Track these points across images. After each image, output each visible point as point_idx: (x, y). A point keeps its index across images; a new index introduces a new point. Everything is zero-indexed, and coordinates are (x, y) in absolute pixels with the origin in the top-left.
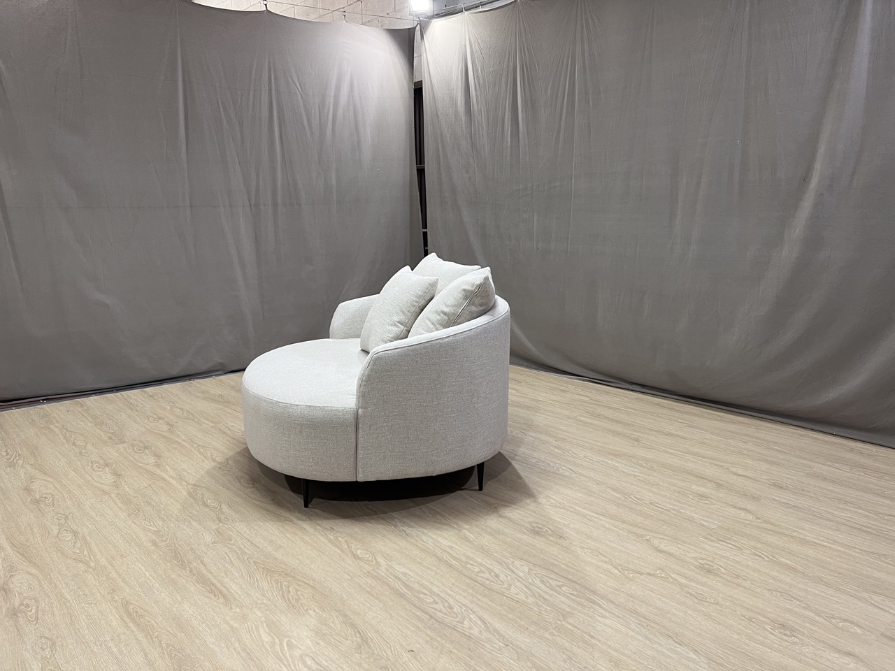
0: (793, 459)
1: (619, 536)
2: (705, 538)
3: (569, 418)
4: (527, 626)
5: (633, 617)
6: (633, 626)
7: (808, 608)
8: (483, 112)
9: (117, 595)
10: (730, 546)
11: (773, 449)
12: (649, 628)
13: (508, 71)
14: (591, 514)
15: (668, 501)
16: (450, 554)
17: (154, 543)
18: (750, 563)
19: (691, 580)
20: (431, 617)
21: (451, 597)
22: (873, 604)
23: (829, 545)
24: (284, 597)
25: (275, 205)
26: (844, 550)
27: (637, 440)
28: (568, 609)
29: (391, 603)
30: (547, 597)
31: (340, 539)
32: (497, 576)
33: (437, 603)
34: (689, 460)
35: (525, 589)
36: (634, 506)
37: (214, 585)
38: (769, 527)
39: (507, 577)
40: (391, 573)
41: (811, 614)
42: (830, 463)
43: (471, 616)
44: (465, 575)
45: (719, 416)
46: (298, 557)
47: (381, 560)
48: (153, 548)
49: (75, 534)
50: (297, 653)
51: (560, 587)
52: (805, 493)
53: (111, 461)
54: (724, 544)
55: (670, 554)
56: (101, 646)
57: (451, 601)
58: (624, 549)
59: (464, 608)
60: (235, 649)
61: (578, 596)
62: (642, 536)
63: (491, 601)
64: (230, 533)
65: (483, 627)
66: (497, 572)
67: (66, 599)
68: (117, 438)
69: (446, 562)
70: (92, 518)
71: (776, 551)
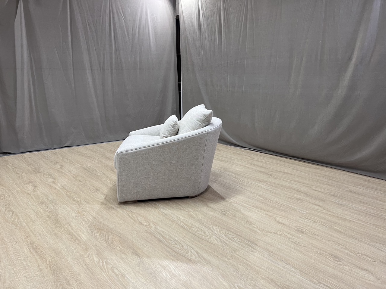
0: (340, 184)
1: (261, 216)
2: (300, 218)
3: (241, 165)
4: (217, 255)
5: (266, 252)
6: (266, 256)
7: (346, 249)
8: (206, 29)
9: (28, 239)
10: (311, 221)
11: (332, 180)
12: (274, 257)
13: (217, 11)
14: (249, 206)
15: (284, 201)
16: (184, 223)
17: (48, 217)
18: (320, 229)
19: (293, 236)
20: (173, 250)
21: (183, 242)
22: (376, 248)
23: (356, 221)
24: (106, 242)
25: (111, 69)
26: (363, 223)
27: (271, 175)
28: (236, 248)
29: (155, 244)
30: (227, 242)
31: (134, 216)
32: (205, 233)
33: (176, 244)
34: (294, 184)
35: (217, 239)
36: (268, 203)
37: (74, 235)
38: (329, 213)
39: (209, 233)
40: (156, 231)
41: (348, 252)
42: (357, 186)
43: (192, 251)
44: (190, 232)
45: (308, 165)
46: (114, 223)
47: (152, 225)
48: (48, 219)
49: (13, 212)
50: (110, 266)
51: (233, 238)
52: (345, 198)
53: (33, 181)
54: (309, 220)
55: (284, 224)
56: (19, 262)
57: (183, 244)
58: (263, 222)
59: (189, 247)
60: (81, 264)
61: (242, 242)
62: (271, 216)
63: (201, 244)
64: (84, 213)
65: (197, 255)
66: (205, 231)
67: (5, 241)
68: (37, 171)
69: (182, 227)
70: (21, 205)
71: (332, 223)
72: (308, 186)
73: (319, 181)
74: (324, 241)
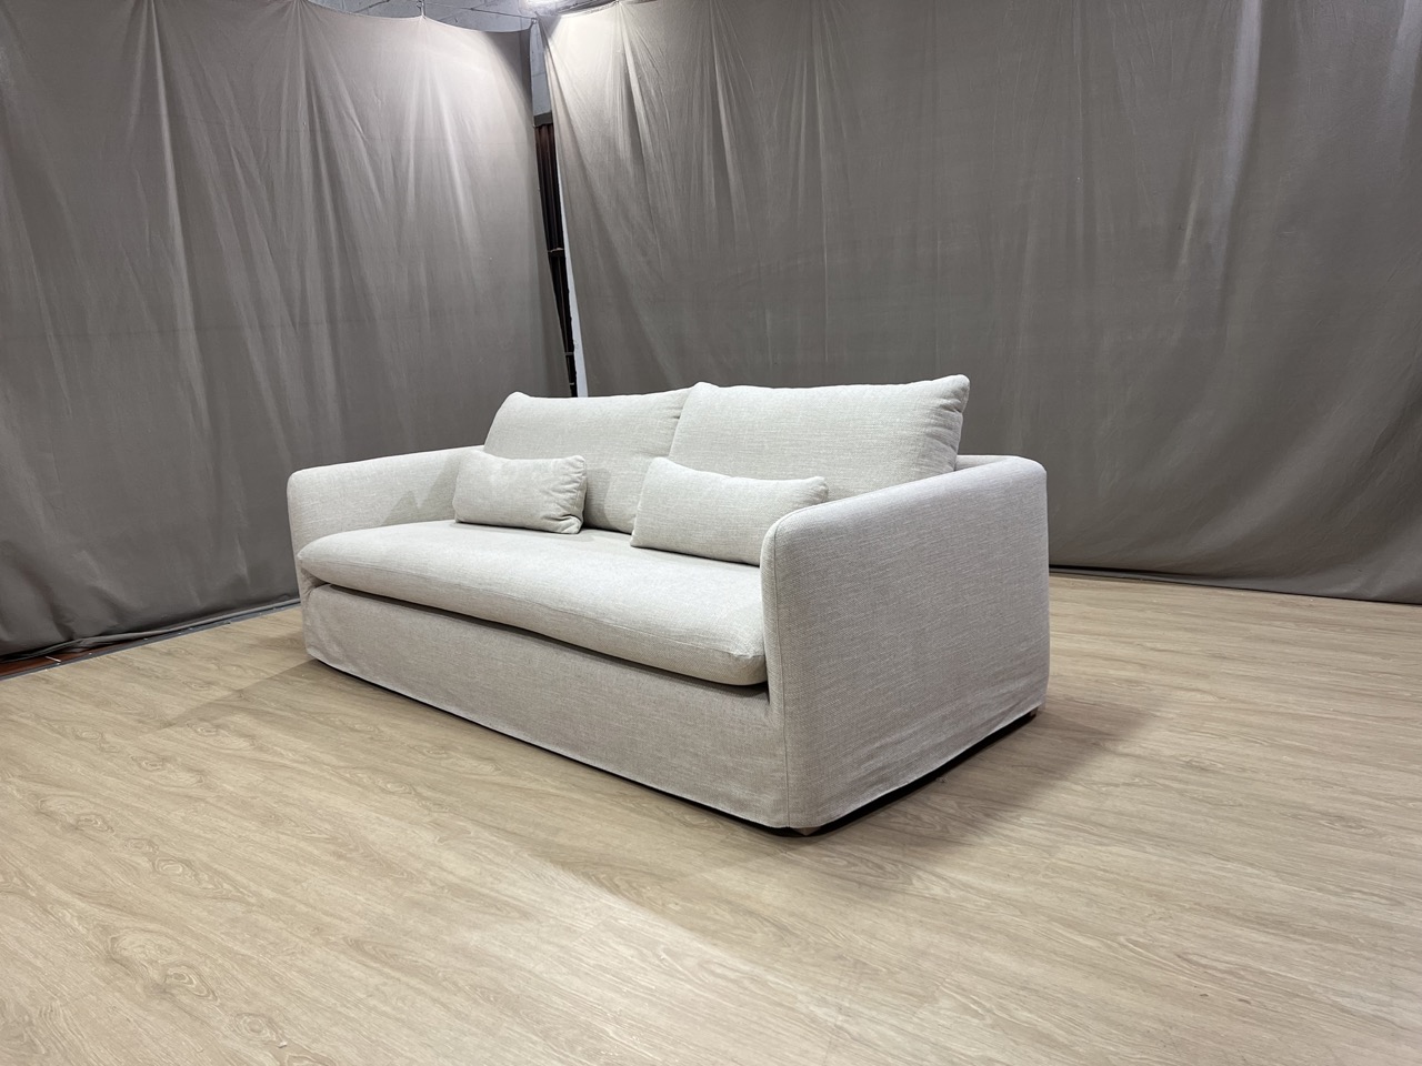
4: (1005, 872)
5: (1141, 838)
6: (1149, 849)
7: (1355, 792)
9: (330, 935)
10: (1208, 735)
11: (1182, 614)
13: (702, 92)
17: (339, 856)
23: (1334, 717)
25: (332, 320)
37: (487, 896)
38: (1241, 706)
46: (596, 838)
49: (186, 863)
52: (1259, 660)
53: (169, 754)
54: (1198, 734)
56: (357, 1007)
67: (243, 955)
68: (154, 720)
70: (199, 836)
72: (1131, 640)
73: (1149, 622)
74: (1282, 781)
